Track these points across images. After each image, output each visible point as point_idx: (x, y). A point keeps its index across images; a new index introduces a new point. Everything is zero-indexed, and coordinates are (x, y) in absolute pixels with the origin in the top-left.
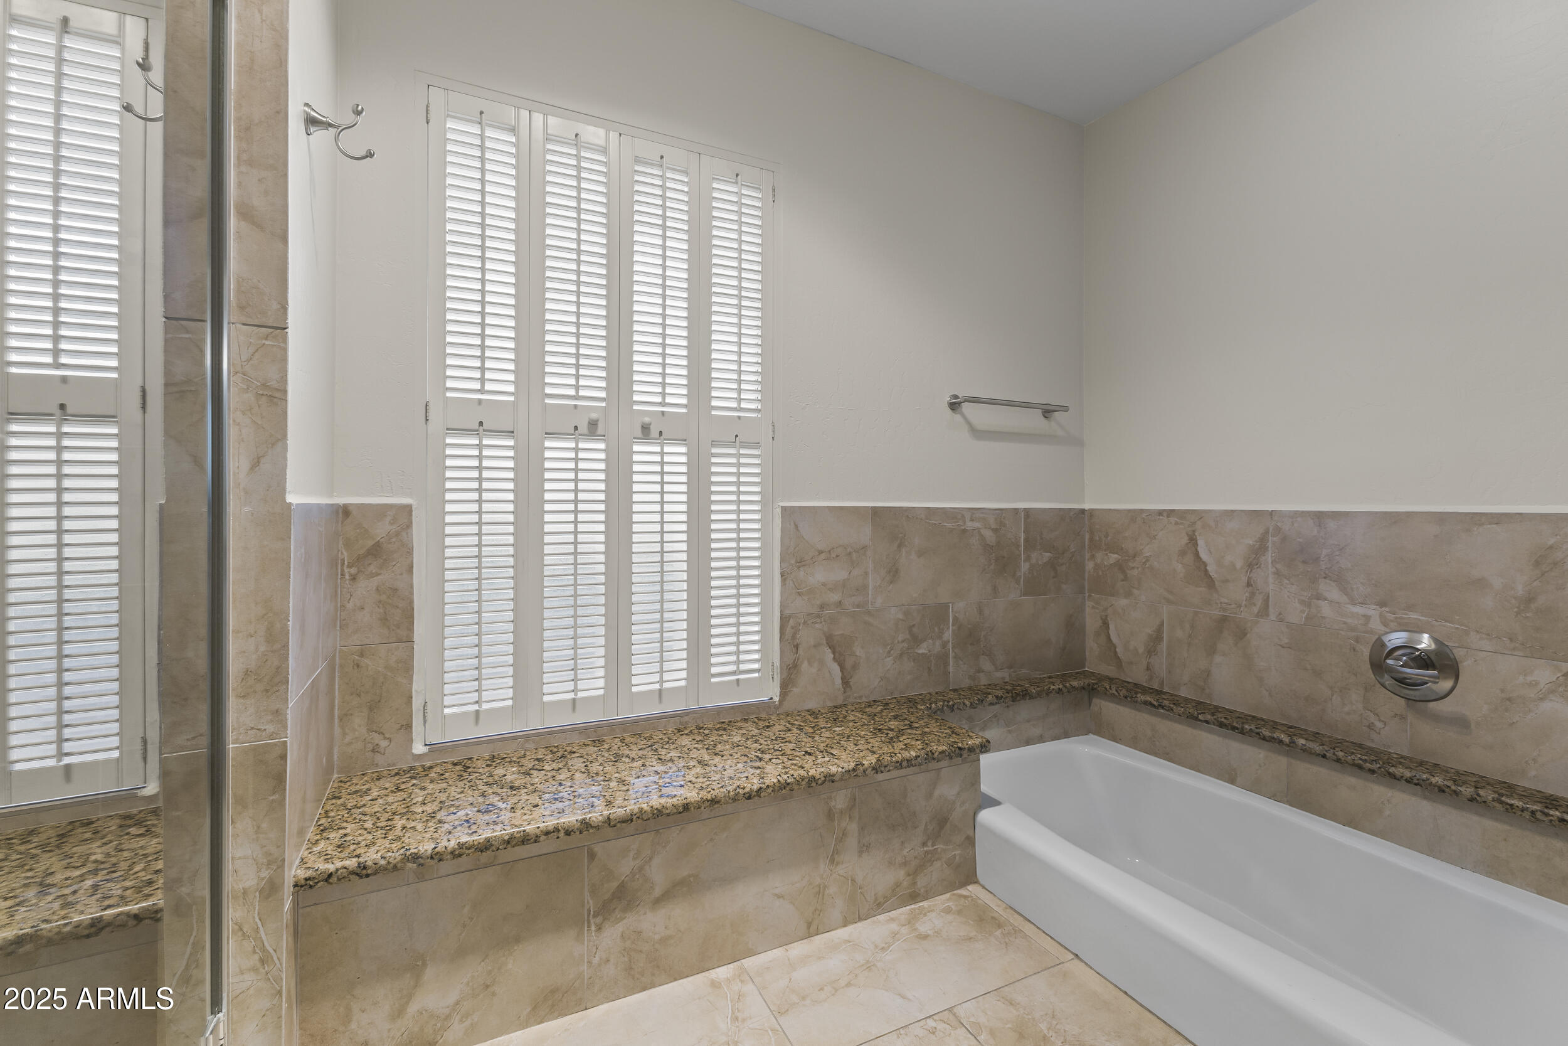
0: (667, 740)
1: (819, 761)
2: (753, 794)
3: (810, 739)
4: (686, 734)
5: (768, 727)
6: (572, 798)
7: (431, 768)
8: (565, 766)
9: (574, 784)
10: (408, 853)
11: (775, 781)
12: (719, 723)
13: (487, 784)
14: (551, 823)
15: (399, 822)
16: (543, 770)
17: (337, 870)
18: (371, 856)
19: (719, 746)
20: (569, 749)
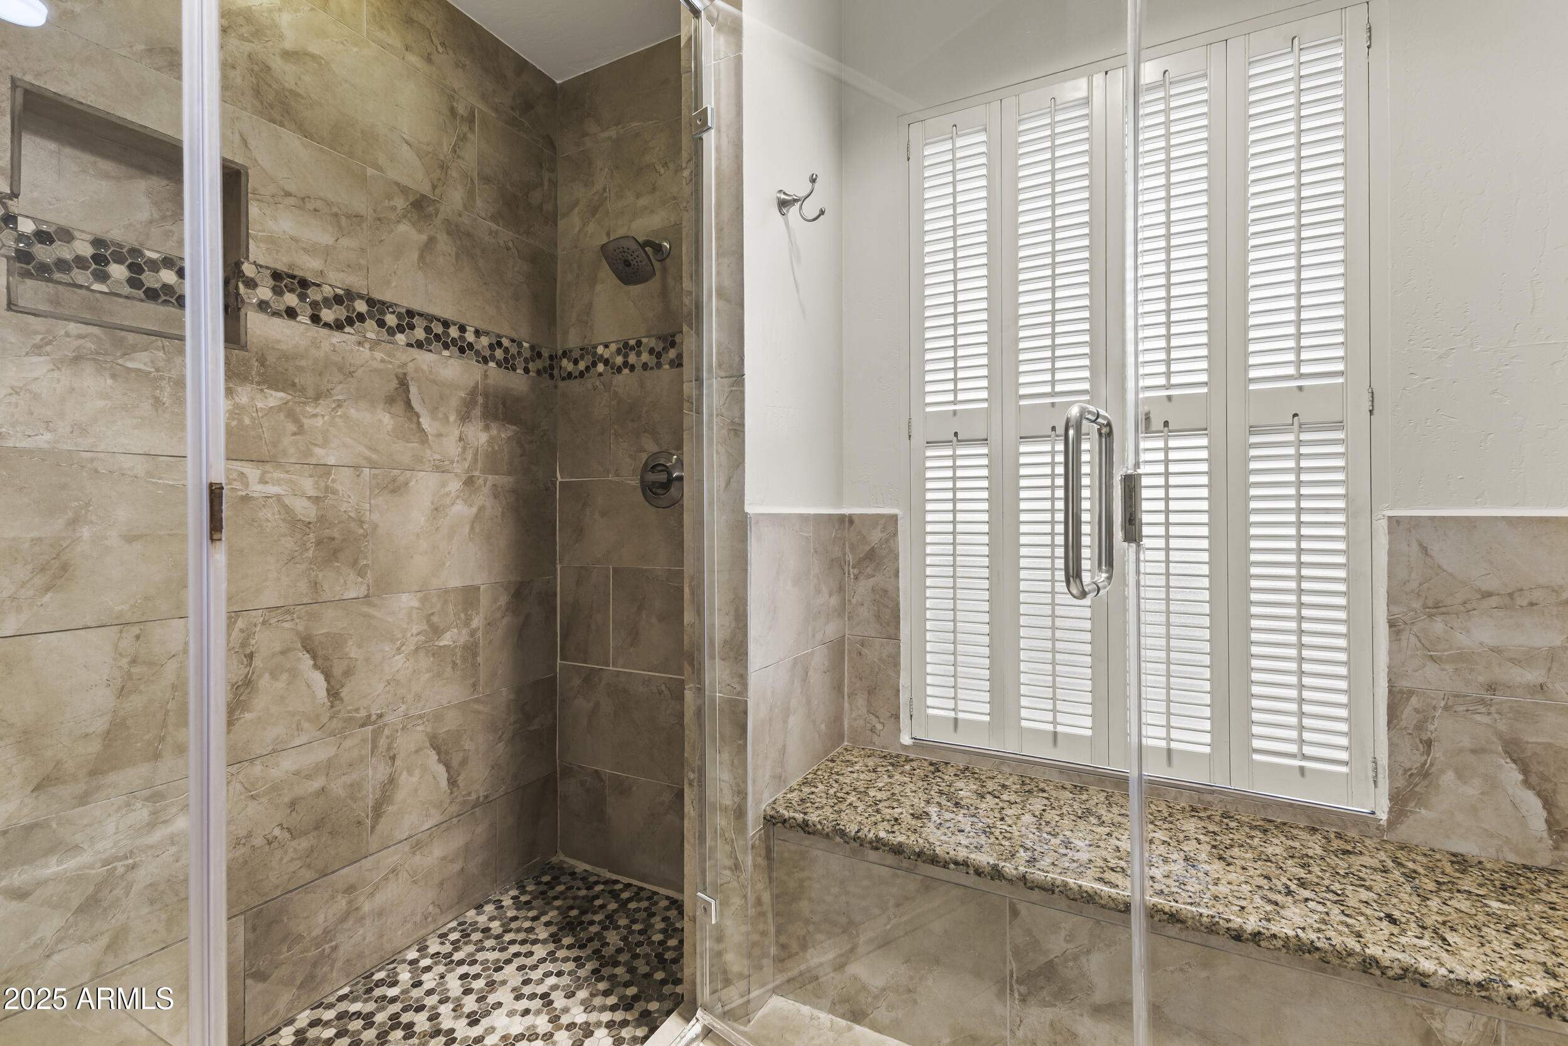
0: (1166, 815)
1: (1403, 940)
2: (1245, 936)
3: (1417, 899)
4: (1200, 818)
5: (1346, 852)
6: (1000, 837)
7: (912, 760)
8: (1023, 801)
9: (1016, 824)
10: (838, 827)
11: (1291, 933)
12: (1264, 820)
13: (941, 793)
14: (962, 854)
15: (852, 798)
16: (998, 797)
17: (790, 818)
18: (813, 817)
19: (1236, 850)
20: (1042, 785)
